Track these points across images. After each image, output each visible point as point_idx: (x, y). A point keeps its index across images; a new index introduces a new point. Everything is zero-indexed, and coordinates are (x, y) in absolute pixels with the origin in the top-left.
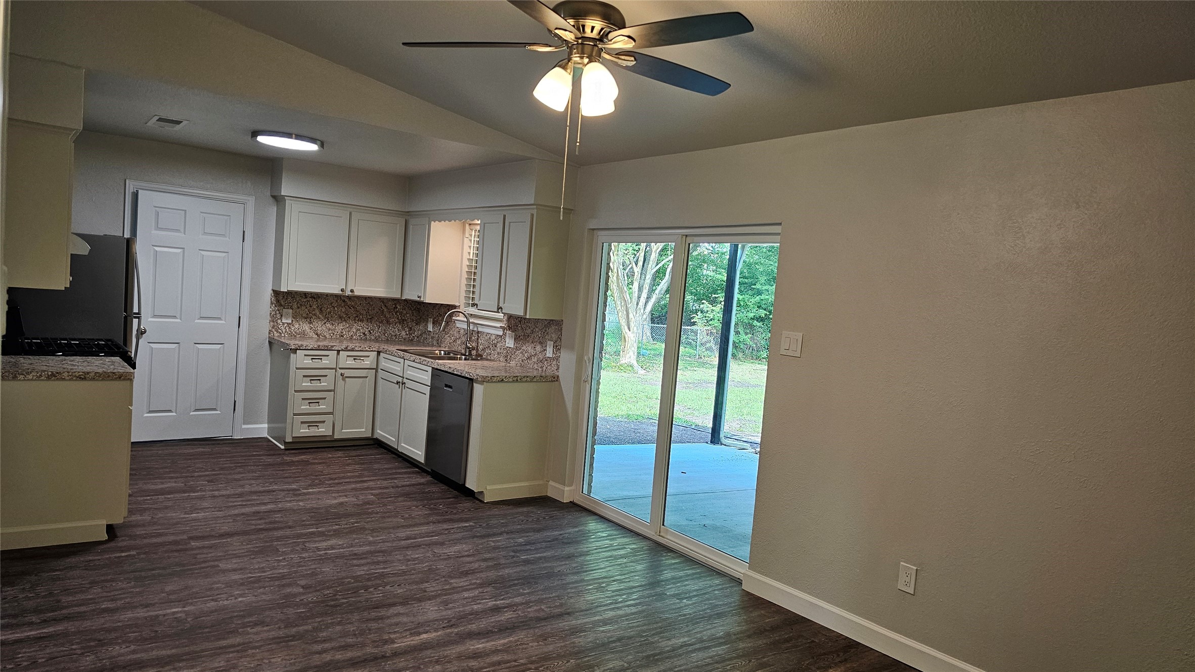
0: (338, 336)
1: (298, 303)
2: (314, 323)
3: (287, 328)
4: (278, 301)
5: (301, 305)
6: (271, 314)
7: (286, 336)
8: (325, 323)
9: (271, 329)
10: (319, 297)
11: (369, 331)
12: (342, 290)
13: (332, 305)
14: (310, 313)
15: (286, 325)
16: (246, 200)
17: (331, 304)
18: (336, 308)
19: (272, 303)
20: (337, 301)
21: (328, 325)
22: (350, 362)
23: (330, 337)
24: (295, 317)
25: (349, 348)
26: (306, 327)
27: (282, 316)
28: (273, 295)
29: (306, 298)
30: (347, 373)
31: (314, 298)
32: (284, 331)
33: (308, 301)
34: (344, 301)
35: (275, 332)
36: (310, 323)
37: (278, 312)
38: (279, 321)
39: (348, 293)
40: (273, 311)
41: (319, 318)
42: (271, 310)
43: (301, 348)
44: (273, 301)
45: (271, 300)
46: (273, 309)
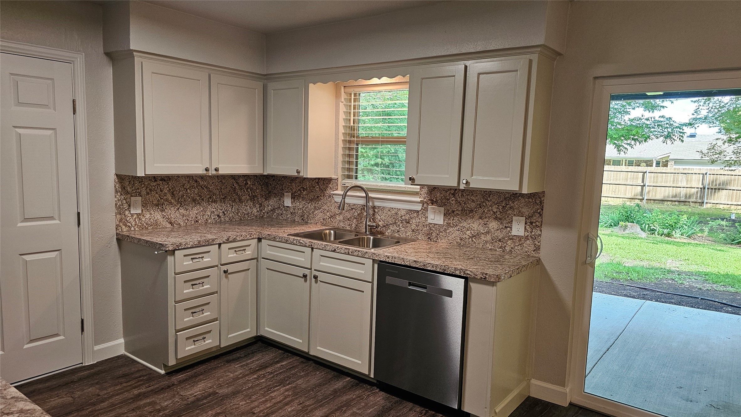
0: (193, 222)
1: (147, 188)
2: (166, 211)
3: (137, 220)
4: (123, 188)
5: (151, 190)
6: (116, 204)
7: (137, 229)
8: (178, 209)
9: (118, 223)
10: (170, 179)
11: (223, 212)
12: (207, 170)
13: (185, 187)
14: (161, 199)
15: (135, 216)
16: (73, 58)
17: (183, 186)
18: (188, 191)
19: (116, 192)
20: (189, 182)
21: (182, 211)
23: (185, 224)
24: (144, 205)
26: (157, 215)
27: (129, 206)
28: (117, 181)
29: (156, 181)
30: (231, 268)
31: (165, 180)
32: (133, 223)
33: (158, 185)
34: (196, 181)
35: (124, 227)
36: (162, 211)
37: (124, 202)
38: (127, 212)
39: (212, 172)
40: (119, 200)
41: (171, 203)
42: (116, 199)
43: (180, 248)
44: (117, 188)
45: (115, 187)
46: (119, 199)
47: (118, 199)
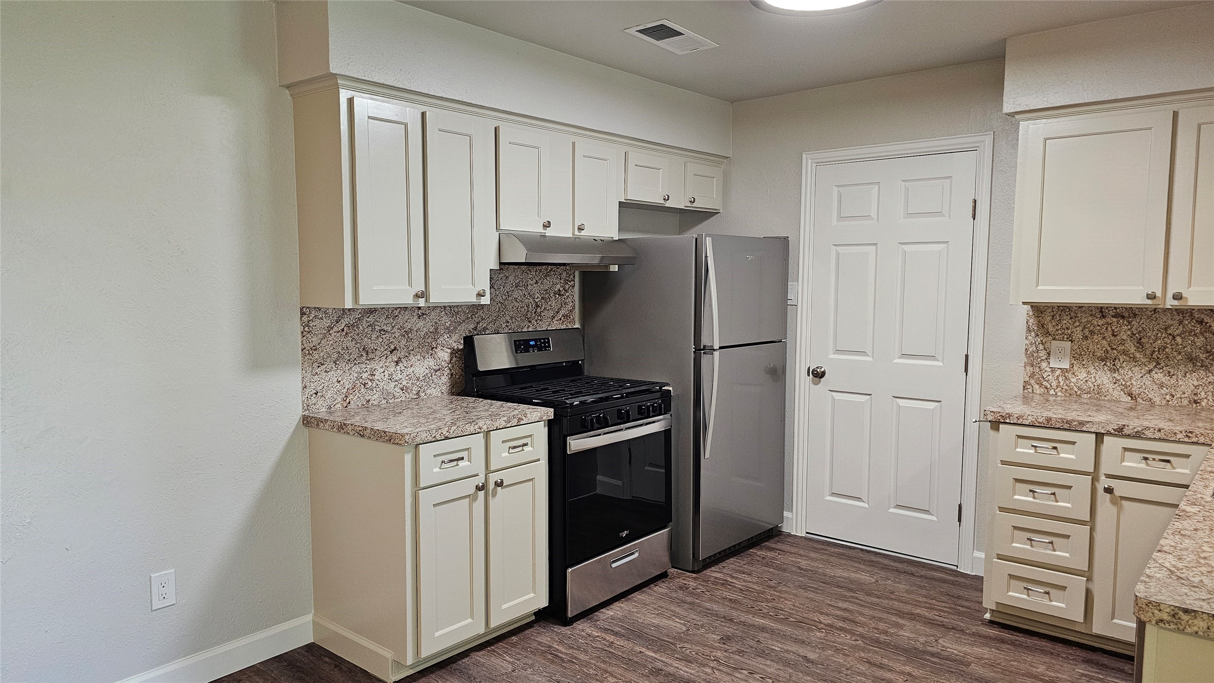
1: (1084, 328)
2: (1121, 370)
3: (1060, 379)
4: (1041, 326)
5: (1092, 332)
6: (1027, 350)
7: (1059, 394)
8: (1150, 371)
9: (1027, 379)
10: (1135, 315)
12: (1152, 297)
13: (1169, 332)
14: (1112, 349)
15: (1058, 372)
16: (978, 142)
17: (1166, 329)
18: (1179, 340)
19: (1029, 330)
20: (1181, 322)
21: (1159, 376)
22: (1133, 465)
23: (1164, 402)
24: (1077, 356)
25: (1126, 431)
26: (1103, 377)
27: (1049, 354)
28: (1031, 313)
29: (1104, 317)
30: (1122, 489)
31: (1123, 317)
32: (1054, 384)
33: (1108, 324)
34: (1201, 322)
35: (1037, 387)
36: (1114, 370)
37: (1041, 347)
38: (1044, 365)
40: (1031, 344)
41: (1134, 359)
42: (1027, 342)
43: (1008, 421)
44: (1031, 324)
45: (1027, 322)
46: (1032, 342)
47: (1030, 342)
